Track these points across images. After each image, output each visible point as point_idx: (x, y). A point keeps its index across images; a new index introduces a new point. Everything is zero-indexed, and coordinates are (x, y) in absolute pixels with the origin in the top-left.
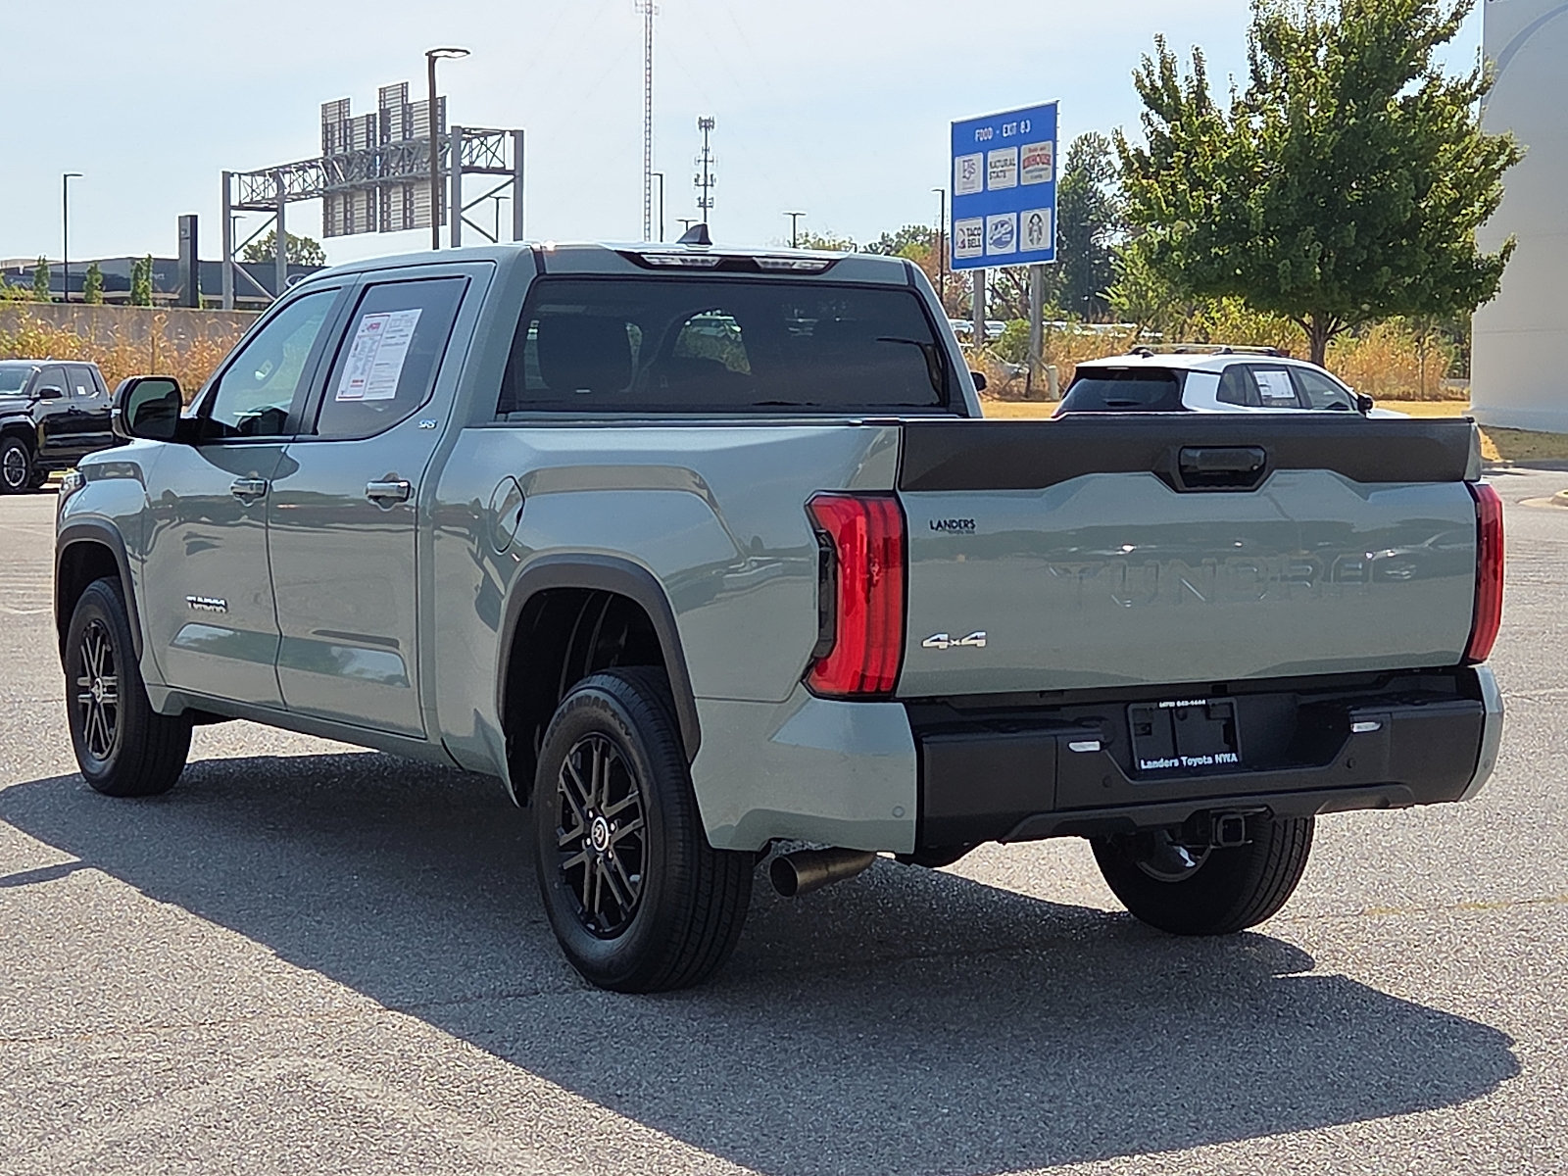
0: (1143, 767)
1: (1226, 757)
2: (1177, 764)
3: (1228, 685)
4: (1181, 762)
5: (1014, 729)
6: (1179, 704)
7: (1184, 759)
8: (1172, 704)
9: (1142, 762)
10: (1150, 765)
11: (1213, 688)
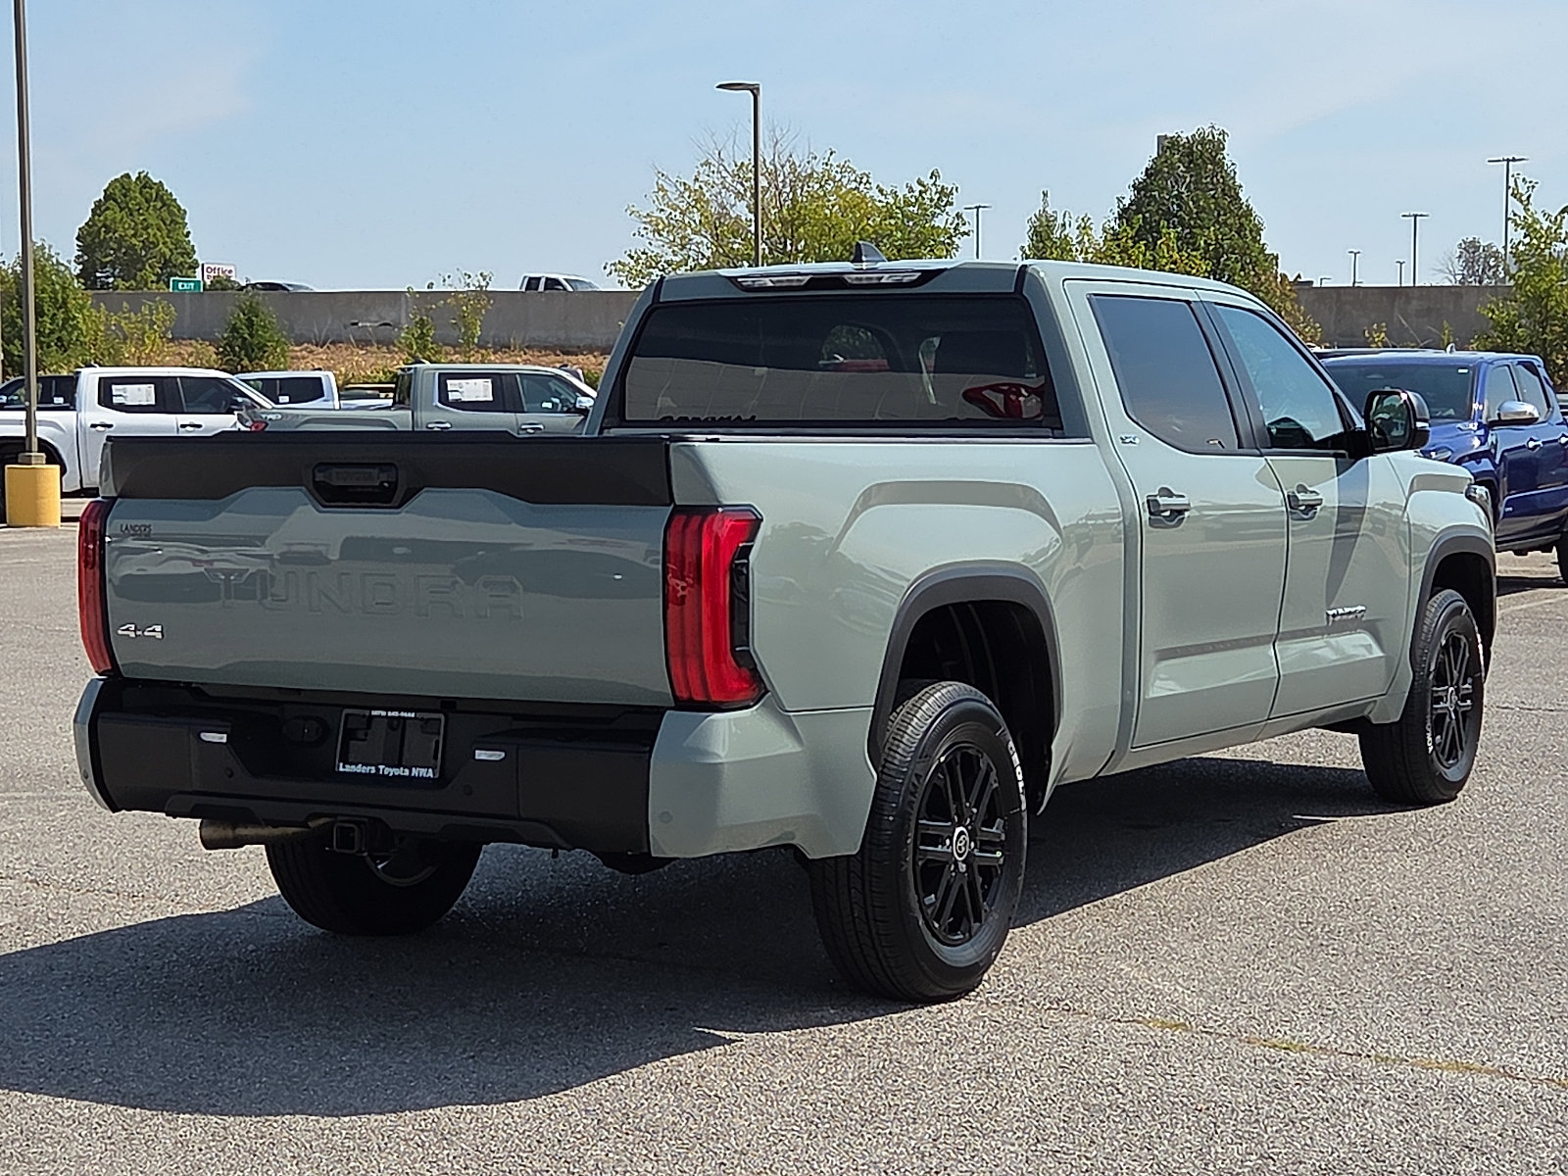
0: (341, 769)
1: (423, 772)
2: (373, 771)
3: (458, 702)
4: (378, 770)
5: (164, 714)
6: (390, 714)
7: (381, 767)
8: (383, 713)
9: (341, 764)
10: (349, 768)
11: (442, 702)
